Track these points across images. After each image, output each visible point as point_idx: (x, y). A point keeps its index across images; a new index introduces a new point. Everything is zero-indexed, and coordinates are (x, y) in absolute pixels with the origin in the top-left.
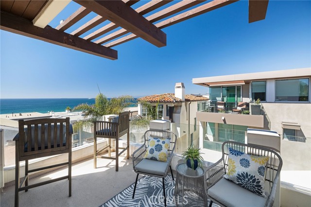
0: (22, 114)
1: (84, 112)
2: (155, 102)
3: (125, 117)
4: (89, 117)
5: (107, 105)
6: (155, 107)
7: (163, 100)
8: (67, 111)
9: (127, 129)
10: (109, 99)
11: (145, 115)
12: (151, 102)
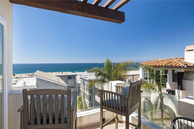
0: (63, 73)
1: (96, 73)
2: (159, 66)
3: (136, 88)
4: (100, 77)
5: (113, 68)
6: (159, 71)
7: (169, 65)
8: (86, 72)
9: (139, 103)
10: (114, 64)
11: (146, 78)
12: (155, 67)
